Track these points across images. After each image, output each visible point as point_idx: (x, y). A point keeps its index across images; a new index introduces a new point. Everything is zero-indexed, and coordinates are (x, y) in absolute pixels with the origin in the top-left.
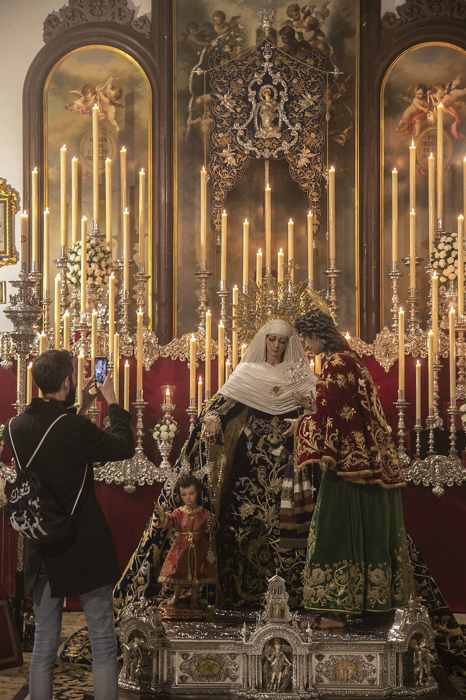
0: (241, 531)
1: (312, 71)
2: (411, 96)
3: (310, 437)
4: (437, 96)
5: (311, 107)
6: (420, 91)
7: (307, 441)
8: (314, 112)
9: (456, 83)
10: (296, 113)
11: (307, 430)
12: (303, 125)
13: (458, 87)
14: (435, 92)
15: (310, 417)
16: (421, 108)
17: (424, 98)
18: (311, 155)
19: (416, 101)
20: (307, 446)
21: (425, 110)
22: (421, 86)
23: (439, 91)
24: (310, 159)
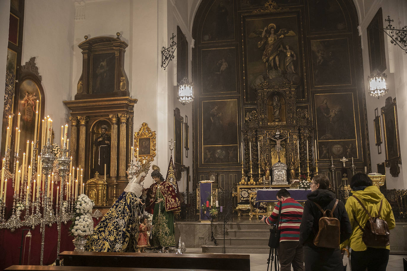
0: (133, 231)
1: (12, 78)
2: (26, 95)
3: (174, 203)
4: (30, 96)
5: (11, 90)
6: (27, 94)
7: (173, 204)
8: (11, 92)
9: (34, 94)
10: (7, 91)
11: (172, 201)
12: (8, 96)
13: (35, 96)
14: (30, 95)
15: (171, 198)
16: (27, 99)
17: (28, 96)
18: (9, 107)
19: (26, 96)
20: (173, 205)
21: (28, 100)
22: (28, 92)
23: (31, 95)
24: (9, 108)
